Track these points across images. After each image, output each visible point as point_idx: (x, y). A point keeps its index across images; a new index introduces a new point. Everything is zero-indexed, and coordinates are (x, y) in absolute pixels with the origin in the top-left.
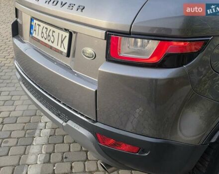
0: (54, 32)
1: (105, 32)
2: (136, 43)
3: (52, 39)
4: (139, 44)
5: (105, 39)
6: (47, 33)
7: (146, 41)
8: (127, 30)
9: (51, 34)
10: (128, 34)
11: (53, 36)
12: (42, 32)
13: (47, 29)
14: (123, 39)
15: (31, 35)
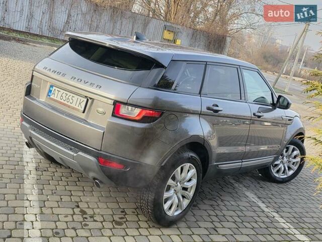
0: (73, 97)
1: (113, 101)
2: (128, 109)
3: (71, 101)
4: (130, 109)
5: (113, 105)
6: (67, 97)
7: (134, 108)
8: (126, 101)
9: (70, 98)
11: (72, 99)
12: (62, 96)
13: (67, 94)
14: (122, 106)
15: (48, 97)
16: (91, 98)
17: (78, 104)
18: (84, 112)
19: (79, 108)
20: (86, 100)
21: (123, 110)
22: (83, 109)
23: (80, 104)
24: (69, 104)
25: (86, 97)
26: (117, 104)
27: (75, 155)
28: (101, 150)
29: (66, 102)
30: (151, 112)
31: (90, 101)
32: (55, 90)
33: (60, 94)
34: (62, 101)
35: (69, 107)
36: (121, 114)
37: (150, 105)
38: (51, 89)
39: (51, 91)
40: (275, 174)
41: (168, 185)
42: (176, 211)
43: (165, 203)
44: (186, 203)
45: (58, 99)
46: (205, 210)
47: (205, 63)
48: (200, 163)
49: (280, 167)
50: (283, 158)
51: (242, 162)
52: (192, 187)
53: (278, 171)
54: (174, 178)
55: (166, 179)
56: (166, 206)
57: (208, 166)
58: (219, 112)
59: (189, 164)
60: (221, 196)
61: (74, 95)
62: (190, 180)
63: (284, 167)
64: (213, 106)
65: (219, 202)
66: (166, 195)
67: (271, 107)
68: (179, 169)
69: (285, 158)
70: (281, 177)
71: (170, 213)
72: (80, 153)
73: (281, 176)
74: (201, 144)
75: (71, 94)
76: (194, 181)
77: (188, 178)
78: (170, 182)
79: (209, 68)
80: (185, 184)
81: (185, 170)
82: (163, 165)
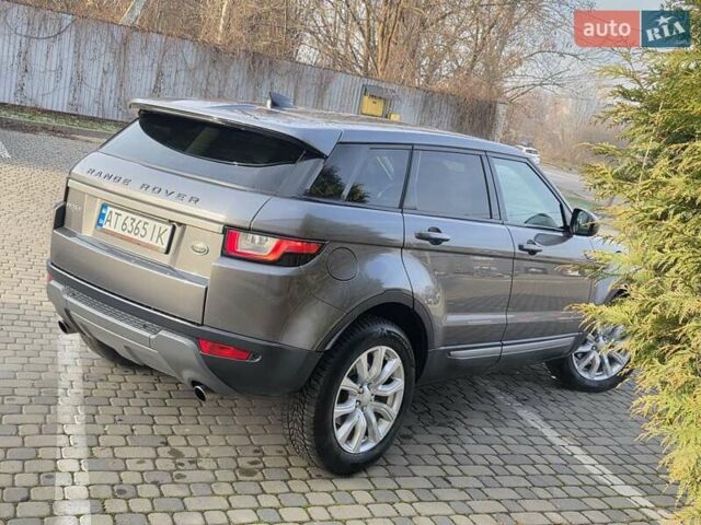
0: (146, 223)
1: (222, 226)
2: (253, 240)
3: (142, 232)
4: (257, 241)
5: (223, 233)
6: (134, 225)
7: (264, 238)
8: (247, 226)
9: (140, 226)
10: (248, 230)
11: (144, 228)
12: (124, 224)
13: (134, 220)
14: (242, 235)
15: (99, 227)
16: (180, 224)
17: (154, 235)
18: (167, 252)
19: (159, 244)
20: (170, 228)
21: (245, 244)
22: (165, 246)
23: (159, 236)
24: (138, 238)
25: (170, 221)
26: (230, 233)
27: (153, 337)
28: (202, 325)
29: (132, 235)
30: (299, 244)
31: (178, 229)
32: (111, 212)
33: (121, 220)
34: (126, 233)
35: (139, 243)
36: (239, 250)
37: (297, 230)
38: (104, 211)
39: (104, 215)
40: (582, 374)
41: (342, 391)
42: (363, 444)
43: (338, 426)
44: (383, 428)
45: (118, 230)
46: (430, 445)
47: (410, 147)
48: (408, 345)
49: (591, 357)
50: (596, 340)
51: (503, 345)
52: (395, 394)
53: (588, 367)
54: (354, 377)
55: (337, 379)
56: (341, 433)
57: (427, 352)
58: (444, 243)
59: (384, 348)
60: (465, 417)
61: (147, 220)
62: (389, 381)
63: (601, 357)
64: (429, 230)
65: (461, 430)
66: (339, 410)
67: (561, 234)
68: (364, 357)
69: (601, 338)
70: (596, 379)
71: (351, 448)
72: (163, 333)
73: (595, 377)
74: (408, 308)
75: (141, 218)
76: (399, 384)
77: (385, 377)
78: (346, 383)
79: (419, 158)
80: (380, 388)
81: (378, 360)
82: (328, 348)
